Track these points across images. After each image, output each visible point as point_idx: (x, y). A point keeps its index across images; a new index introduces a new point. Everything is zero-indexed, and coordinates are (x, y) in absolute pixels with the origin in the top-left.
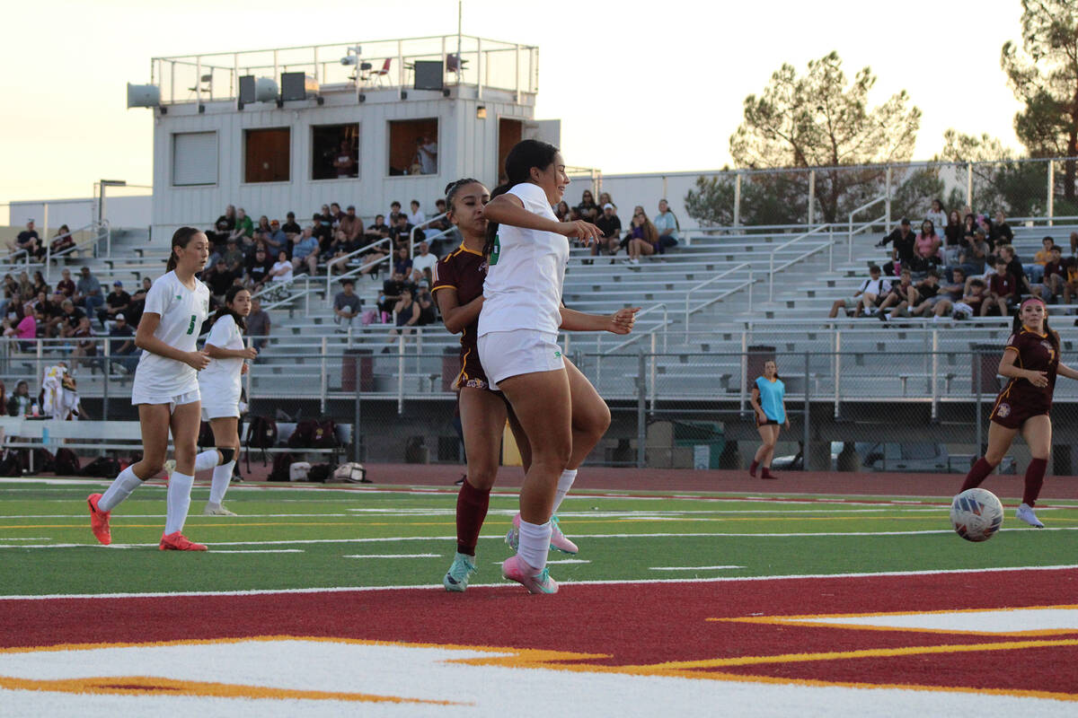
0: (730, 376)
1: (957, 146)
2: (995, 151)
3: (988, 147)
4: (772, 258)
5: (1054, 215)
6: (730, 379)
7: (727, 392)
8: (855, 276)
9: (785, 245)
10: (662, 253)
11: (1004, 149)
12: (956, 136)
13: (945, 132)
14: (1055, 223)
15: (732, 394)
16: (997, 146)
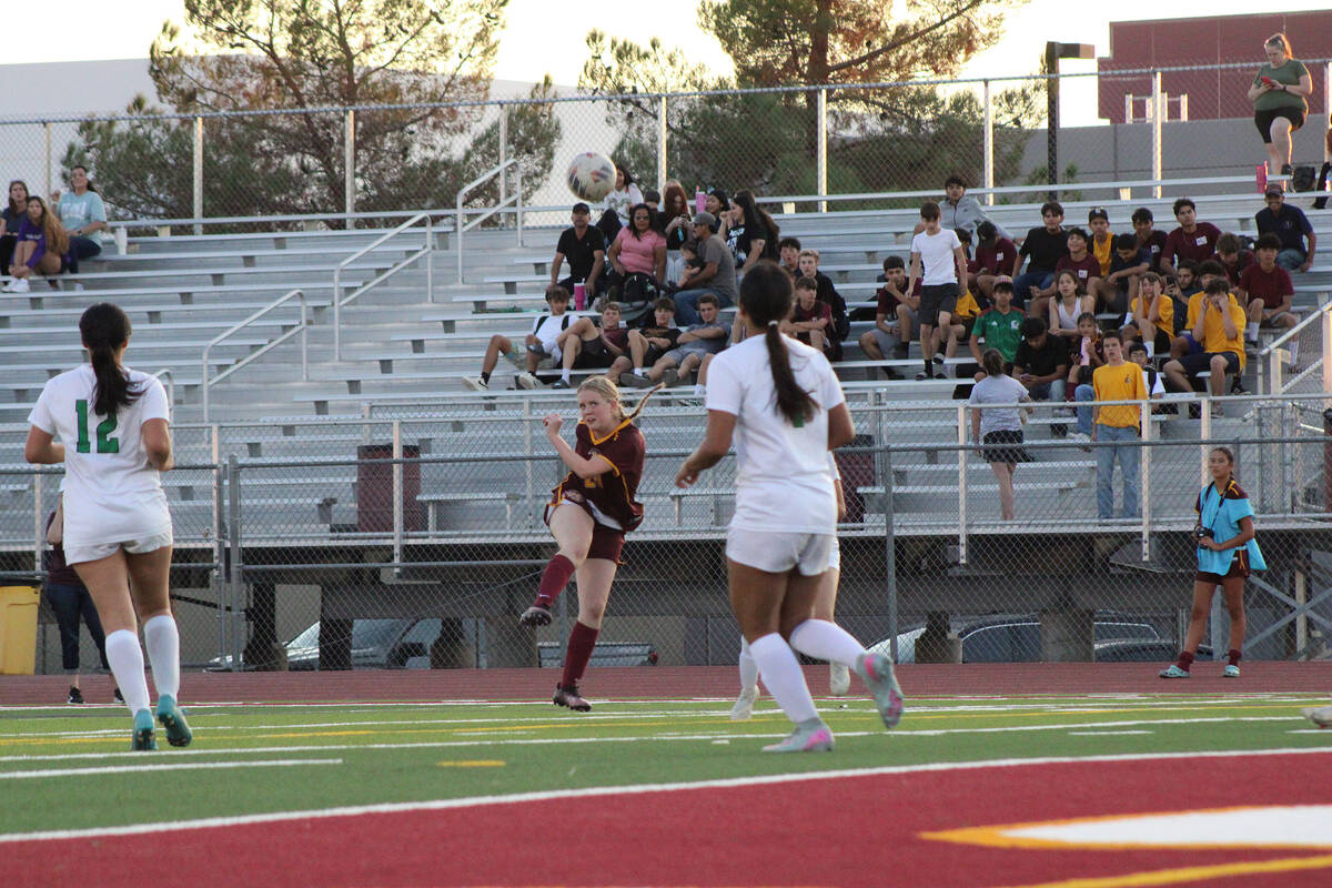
0: (334, 501)
1: (609, 59)
2: (677, 69)
3: (665, 62)
4: (336, 277)
5: (828, 193)
6: (335, 506)
7: (332, 530)
8: (488, 311)
9: (361, 251)
10: (74, 270)
11: (693, 66)
12: (607, 43)
13: (587, 35)
14: (832, 206)
15: (345, 534)
16: (679, 62)
